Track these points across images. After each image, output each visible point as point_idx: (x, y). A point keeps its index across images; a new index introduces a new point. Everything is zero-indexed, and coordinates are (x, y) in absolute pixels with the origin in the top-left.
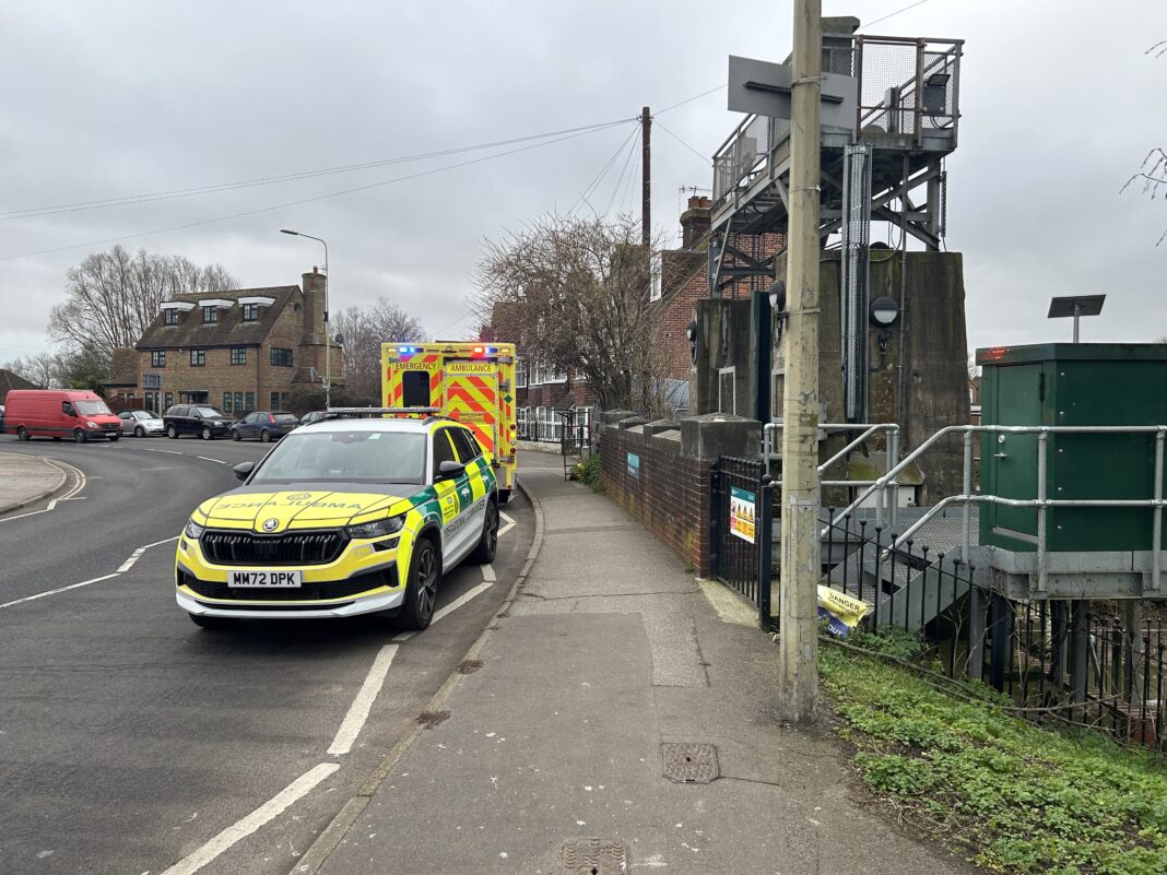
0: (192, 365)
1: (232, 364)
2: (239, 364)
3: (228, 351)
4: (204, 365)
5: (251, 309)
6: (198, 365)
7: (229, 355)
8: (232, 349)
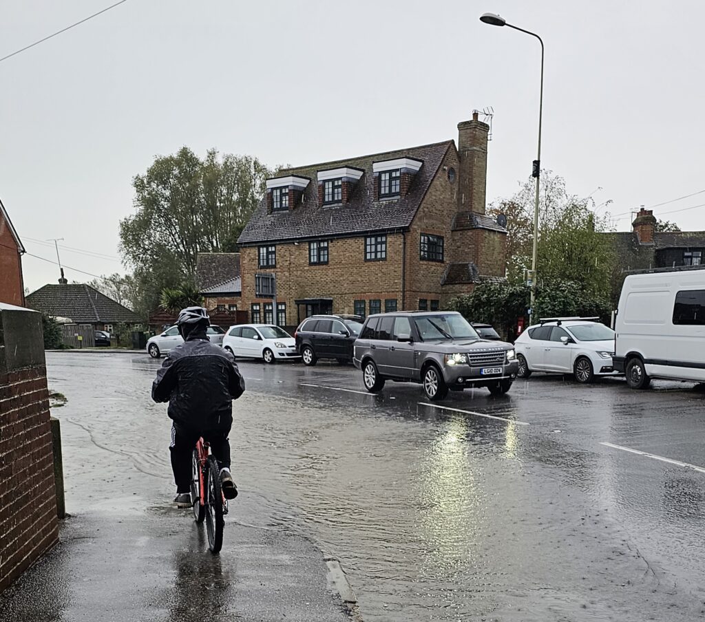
0: (311, 264)
1: (366, 260)
2: (376, 259)
3: (362, 240)
4: (326, 263)
5: (391, 179)
6: (319, 263)
7: (362, 247)
8: (366, 237)
